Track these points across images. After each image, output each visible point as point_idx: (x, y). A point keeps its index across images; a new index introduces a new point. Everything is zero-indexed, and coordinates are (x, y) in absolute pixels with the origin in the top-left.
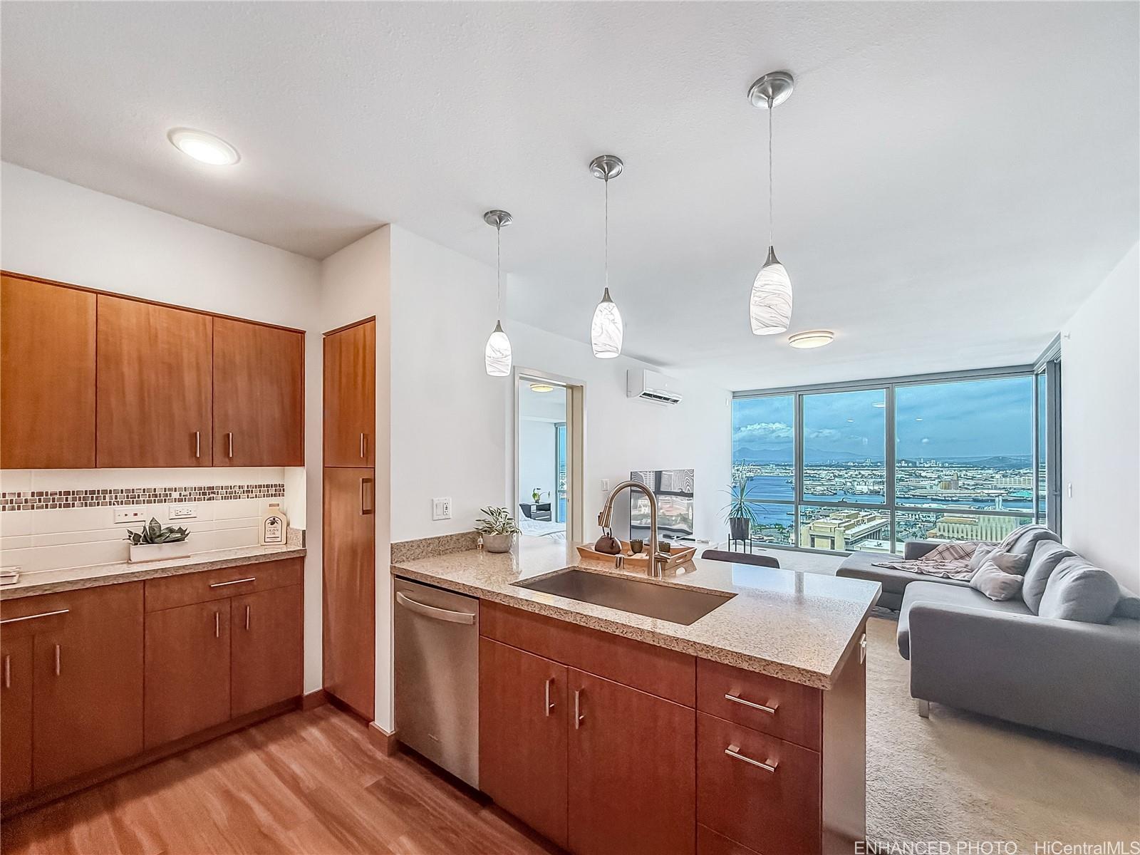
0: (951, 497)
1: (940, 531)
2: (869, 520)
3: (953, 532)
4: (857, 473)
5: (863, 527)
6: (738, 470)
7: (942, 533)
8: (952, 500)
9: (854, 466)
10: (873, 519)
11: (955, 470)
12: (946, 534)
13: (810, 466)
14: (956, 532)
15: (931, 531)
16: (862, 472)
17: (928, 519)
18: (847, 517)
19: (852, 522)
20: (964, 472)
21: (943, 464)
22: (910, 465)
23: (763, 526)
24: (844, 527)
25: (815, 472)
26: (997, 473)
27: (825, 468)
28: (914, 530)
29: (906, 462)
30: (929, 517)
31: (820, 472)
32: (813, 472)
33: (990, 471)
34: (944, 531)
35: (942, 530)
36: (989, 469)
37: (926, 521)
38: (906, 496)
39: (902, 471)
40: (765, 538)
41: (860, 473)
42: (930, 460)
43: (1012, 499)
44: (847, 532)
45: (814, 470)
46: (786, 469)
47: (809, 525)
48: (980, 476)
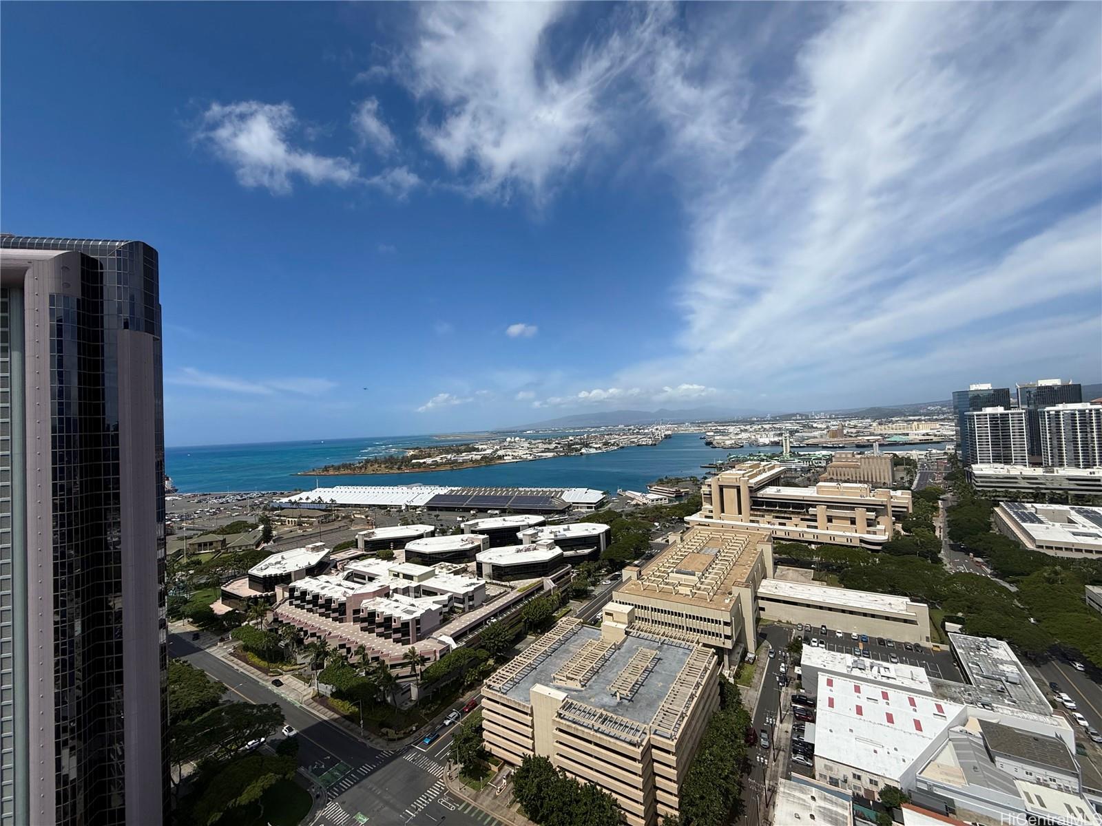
0: (838, 444)
1: (829, 474)
2: (770, 469)
3: (841, 475)
4: (760, 427)
5: (764, 476)
6: (657, 429)
7: (832, 476)
8: (839, 447)
9: (757, 421)
10: (773, 467)
11: (840, 421)
12: (835, 477)
13: (721, 423)
14: (843, 475)
15: (823, 475)
16: (764, 426)
17: (820, 465)
18: (750, 467)
19: (755, 472)
20: (848, 422)
21: (830, 416)
22: (804, 417)
23: (680, 479)
24: (748, 477)
25: (725, 427)
26: (874, 421)
27: (733, 424)
28: (809, 475)
29: (800, 415)
30: (820, 463)
31: (729, 427)
32: (723, 428)
33: (869, 420)
34: (833, 475)
35: (831, 474)
36: (867, 418)
37: (818, 467)
38: (801, 445)
39: (798, 423)
40: (682, 490)
41: (762, 427)
42: (820, 413)
43: (888, 443)
44: (750, 481)
45: (723, 426)
46: (699, 427)
47: (718, 477)
48: (861, 425)
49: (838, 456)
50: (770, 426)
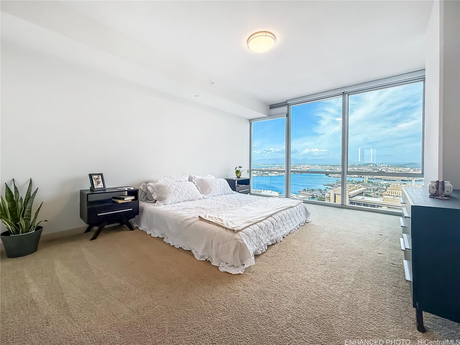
0: (392, 179)
1: (388, 193)
2: (359, 188)
3: (394, 193)
4: (352, 168)
5: (356, 191)
6: (303, 167)
8: (392, 180)
9: (351, 166)
10: (361, 187)
11: (393, 168)
13: (333, 166)
14: (395, 193)
15: (384, 193)
16: (354, 168)
17: (383, 188)
18: (350, 187)
19: (352, 189)
20: (397, 169)
21: (388, 165)
22: (374, 165)
23: (313, 190)
24: (348, 191)
25: (335, 168)
26: (411, 169)
27: (339, 166)
28: (377, 192)
29: (373, 164)
30: (383, 187)
31: (337, 168)
32: (334, 168)
33: (408, 169)
34: (390, 193)
35: (389, 192)
36: (408, 167)
37: (382, 189)
38: (373, 178)
39: (371, 168)
40: (315, 195)
41: (353, 169)
42: (383, 164)
43: (418, 180)
44: (350, 193)
45: (334, 167)
46: (322, 167)
47: (334, 190)
48: (404, 170)
49: (393, 184)
50: (357, 168)
